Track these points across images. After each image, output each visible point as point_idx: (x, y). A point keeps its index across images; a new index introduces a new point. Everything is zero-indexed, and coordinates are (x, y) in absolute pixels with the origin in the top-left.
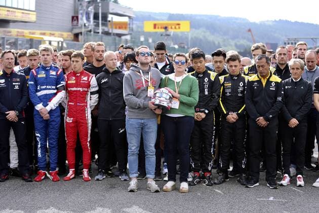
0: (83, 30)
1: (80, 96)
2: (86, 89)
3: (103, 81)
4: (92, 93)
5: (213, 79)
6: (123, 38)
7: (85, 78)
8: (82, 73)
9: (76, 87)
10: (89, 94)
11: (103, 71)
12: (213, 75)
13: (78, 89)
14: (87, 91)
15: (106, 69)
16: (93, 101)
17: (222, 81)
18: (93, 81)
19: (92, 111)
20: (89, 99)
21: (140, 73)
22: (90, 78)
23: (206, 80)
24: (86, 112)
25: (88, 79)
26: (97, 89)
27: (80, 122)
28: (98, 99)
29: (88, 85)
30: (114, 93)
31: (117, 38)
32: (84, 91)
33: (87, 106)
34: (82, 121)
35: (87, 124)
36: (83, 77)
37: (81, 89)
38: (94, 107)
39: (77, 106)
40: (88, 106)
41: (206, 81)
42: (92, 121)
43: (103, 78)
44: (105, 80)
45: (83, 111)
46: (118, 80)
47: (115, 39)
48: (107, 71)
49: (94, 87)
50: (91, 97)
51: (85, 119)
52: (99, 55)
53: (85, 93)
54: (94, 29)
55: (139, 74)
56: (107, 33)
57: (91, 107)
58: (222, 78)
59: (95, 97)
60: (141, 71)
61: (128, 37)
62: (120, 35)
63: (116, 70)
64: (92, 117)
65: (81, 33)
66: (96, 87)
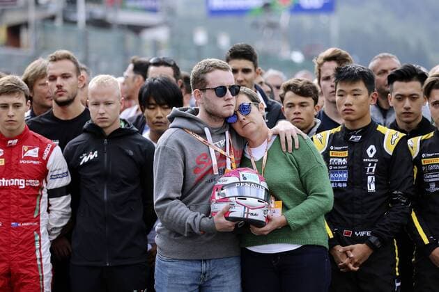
0: (33, 15)
1: (17, 203)
2: (36, 183)
3: (85, 159)
4: (54, 193)
5: (389, 148)
6: (148, 35)
7: (33, 153)
8: (23, 138)
9: (8, 177)
10: (45, 195)
11: (85, 131)
12: (391, 138)
13: (14, 182)
14: (40, 188)
15: (93, 126)
16: (55, 215)
17: (415, 153)
18: (56, 159)
19: (53, 243)
20: (43, 208)
21: (203, 134)
22: (46, 152)
23: (371, 151)
24: (37, 246)
25: (41, 153)
26: (66, 181)
27: (19, 274)
28: (70, 210)
29: (42, 172)
30: (117, 191)
31: (131, 38)
32: (28, 188)
33: (38, 229)
34: (25, 272)
35: (39, 278)
36: (25, 148)
37: (22, 183)
38: (58, 231)
39: (10, 228)
40: (43, 230)
41: (371, 155)
42: (53, 270)
43: (87, 151)
44: (91, 157)
45: (29, 243)
46: (128, 155)
47: (123, 40)
48: (96, 132)
49: (57, 176)
50: (49, 205)
51: (34, 266)
52: (56, 89)
53: (34, 193)
54: (64, 12)
55: (201, 139)
56: (100, 24)
57: (49, 233)
58: (414, 143)
59: (62, 204)
60: (207, 131)
61: (161, 34)
62: (137, 29)
63: (120, 130)
64: (52, 261)
65: (26, 25)
66: (63, 175)
